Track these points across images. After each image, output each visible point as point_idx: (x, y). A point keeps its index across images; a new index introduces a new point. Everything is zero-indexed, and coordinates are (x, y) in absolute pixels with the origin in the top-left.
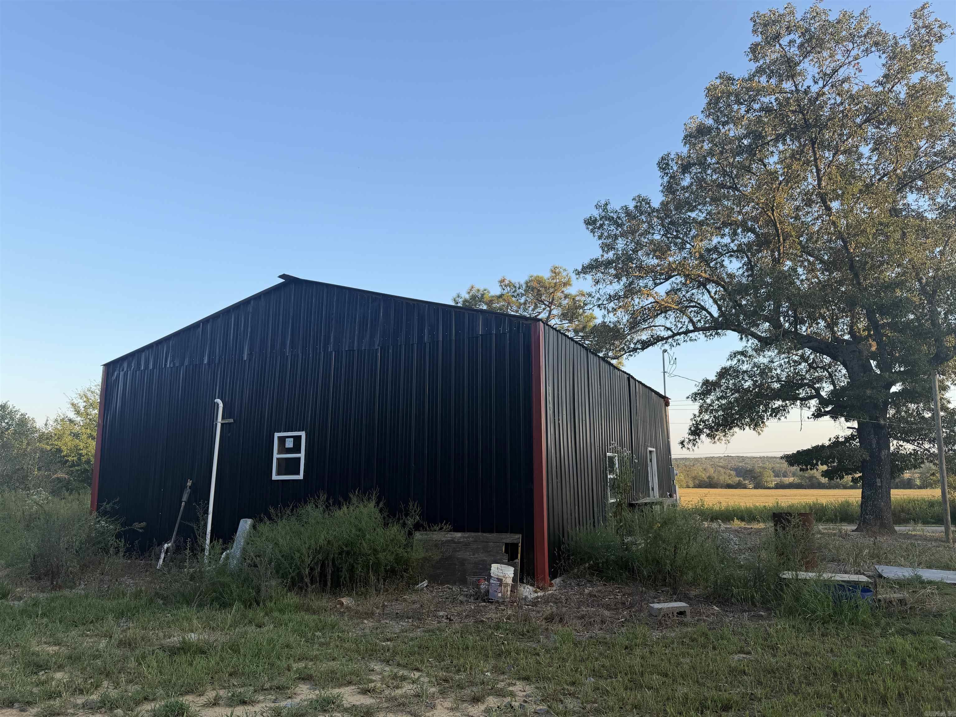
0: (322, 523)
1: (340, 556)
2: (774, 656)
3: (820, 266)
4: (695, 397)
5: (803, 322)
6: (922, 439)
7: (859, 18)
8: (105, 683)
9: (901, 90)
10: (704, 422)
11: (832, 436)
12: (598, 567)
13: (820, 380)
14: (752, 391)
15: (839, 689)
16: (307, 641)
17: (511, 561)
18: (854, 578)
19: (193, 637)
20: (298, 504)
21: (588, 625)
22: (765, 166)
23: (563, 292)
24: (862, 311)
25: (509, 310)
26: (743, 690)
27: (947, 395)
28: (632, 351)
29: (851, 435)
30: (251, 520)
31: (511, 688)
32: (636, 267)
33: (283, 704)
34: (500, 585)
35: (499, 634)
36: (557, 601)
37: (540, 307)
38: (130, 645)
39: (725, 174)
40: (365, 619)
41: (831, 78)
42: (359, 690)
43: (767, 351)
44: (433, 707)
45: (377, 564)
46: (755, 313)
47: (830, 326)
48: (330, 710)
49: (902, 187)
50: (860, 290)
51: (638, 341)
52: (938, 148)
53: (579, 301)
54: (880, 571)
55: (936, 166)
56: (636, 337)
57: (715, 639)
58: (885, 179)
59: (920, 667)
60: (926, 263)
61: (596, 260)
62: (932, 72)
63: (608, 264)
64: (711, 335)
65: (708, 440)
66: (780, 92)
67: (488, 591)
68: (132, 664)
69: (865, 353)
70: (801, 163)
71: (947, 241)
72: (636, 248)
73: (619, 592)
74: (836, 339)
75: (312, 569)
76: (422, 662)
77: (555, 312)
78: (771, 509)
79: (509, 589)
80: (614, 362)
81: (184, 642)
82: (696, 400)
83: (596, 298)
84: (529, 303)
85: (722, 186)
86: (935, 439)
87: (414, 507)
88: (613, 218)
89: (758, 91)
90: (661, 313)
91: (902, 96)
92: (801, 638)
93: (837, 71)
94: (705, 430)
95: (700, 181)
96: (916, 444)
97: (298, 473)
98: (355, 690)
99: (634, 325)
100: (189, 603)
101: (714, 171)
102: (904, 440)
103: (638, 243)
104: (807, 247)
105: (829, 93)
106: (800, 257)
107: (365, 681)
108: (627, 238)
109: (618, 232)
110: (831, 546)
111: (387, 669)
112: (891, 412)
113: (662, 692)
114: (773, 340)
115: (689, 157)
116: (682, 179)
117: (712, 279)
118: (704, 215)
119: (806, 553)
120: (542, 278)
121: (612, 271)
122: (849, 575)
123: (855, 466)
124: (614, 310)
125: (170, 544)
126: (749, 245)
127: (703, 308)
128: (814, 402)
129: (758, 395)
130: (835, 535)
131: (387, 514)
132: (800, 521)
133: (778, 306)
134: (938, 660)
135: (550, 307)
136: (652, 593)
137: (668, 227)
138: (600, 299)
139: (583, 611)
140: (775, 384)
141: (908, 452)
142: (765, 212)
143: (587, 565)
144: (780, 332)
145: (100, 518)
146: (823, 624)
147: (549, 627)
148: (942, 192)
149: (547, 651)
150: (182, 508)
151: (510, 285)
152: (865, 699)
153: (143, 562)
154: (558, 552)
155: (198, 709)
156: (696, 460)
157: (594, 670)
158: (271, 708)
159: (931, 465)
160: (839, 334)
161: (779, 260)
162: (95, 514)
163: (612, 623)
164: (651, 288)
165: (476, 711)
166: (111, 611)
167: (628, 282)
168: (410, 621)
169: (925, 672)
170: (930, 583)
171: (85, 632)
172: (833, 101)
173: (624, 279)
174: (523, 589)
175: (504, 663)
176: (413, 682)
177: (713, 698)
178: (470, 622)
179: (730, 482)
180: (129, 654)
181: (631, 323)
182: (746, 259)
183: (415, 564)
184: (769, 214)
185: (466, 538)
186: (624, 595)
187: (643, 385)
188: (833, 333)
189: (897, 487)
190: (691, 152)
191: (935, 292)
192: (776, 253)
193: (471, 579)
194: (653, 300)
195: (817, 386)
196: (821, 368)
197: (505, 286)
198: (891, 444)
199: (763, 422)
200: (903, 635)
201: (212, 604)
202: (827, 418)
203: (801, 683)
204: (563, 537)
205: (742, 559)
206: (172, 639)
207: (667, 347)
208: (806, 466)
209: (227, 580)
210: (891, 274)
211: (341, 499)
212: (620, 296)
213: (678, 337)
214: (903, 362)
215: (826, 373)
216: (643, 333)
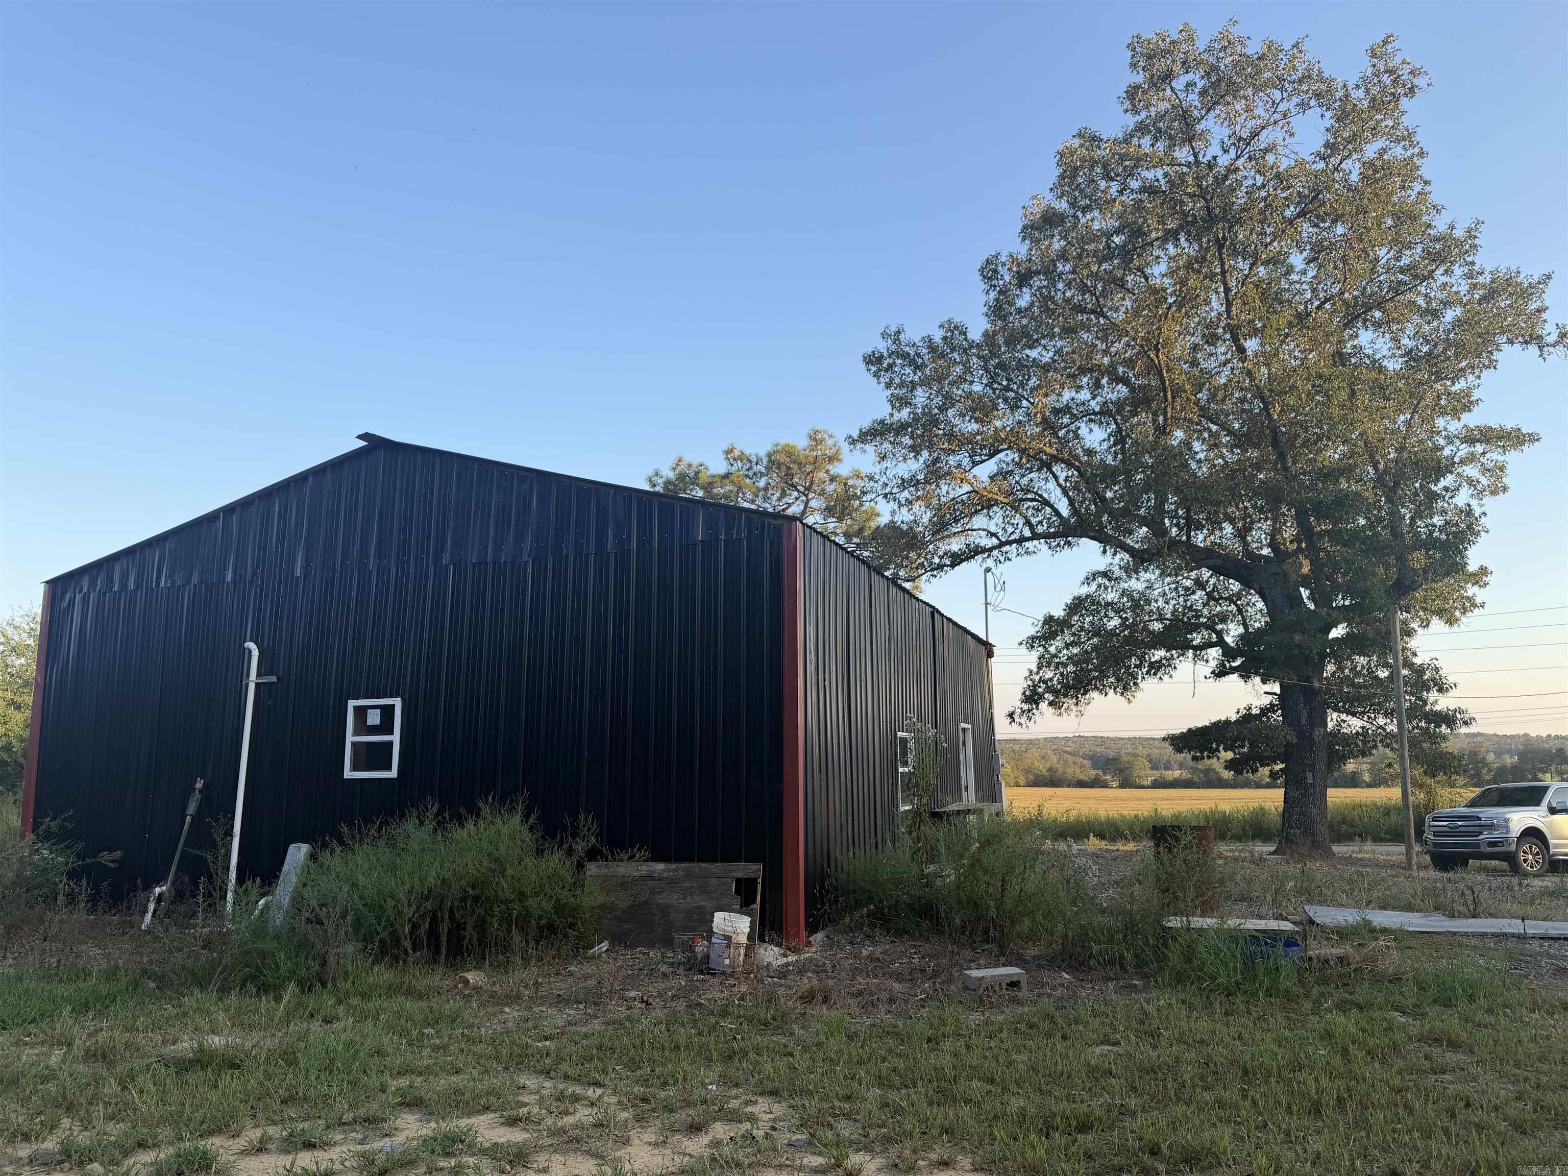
0: (432, 850)
1: (463, 904)
2: (1155, 1047)
3: (1228, 439)
4: (1031, 643)
5: (1199, 527)
6: (1374, 710)
7: (1291, 53)
8: (66, 1122)
9: (1353, 169)
10: (1045, 682)
11: (1242, 706)
12: (883, 914)
13: (1223, 618)
14: (1118, 635)
15: (1251, 1093)
16: (410, 1044)
17: (745, 907)
18: (1273, 925)
19: (216, 1041)
20: (390, 820)
21: (869, 1007)
22: (1146, 279)
23: (827, 471)
24: (1289, 510)
25: (739, 499)
26: (1109, 1100)
27: (1413, 643)
28: (937, 569)
29: (1270, 704)
30: (307, 845)
31: (749, 1109)
32: (945, 435)
33: (377, 1145)
34: (728, 946)
35: (728, 1024)
36: (819, 969)
37: (790, 495)
38: (104, 1056)
39: (1084, 289)
40: (507, 1005)
41: (1248, 144)
42: (502, 1120)
43: (1143, 573)
44: (627, 1142)
45: (525, 918)
46: (1125, 512)
47: (1242, 534)
48: (457, 1153)
49: (1352, 319)
50: (1287, 478)
51: (945, 554)
52: (1405, 261)
53: (853, 487)
54: (1311, 914)
55: (1402, 288)
56: (943, 547)
57: (1066, 1023)
58: (1327, 306)
59: (1369, 1058)
60: (1384, 439)
61: (882, 422)
62: (1398, 140)
63: (901, 428)
64: (1058, 545)
65: (1051, 710)
66: (1171, 165)
67: (708, 957)
68: (111, 1088)
69: (1293, 577)
70: (1201, 277)
71: (1417, 406)
72: (944, 404)
73: (915, 953)
74: (1249, 553)
75: (415, 927)
76: (605, 1071)
77: (813, 504)
78: (1145, 821)
79: (742, 951)
80: (907, 585)
81: (201, 1049)
82: (1033, 647)
83: (881, 483)
84: (773, 489)
85: (1080, 309)
86: (1393, 710)
87: (588, 824)
88: (908, 354)
89: (1138, 160)
90: (982, 510)
91: (1354, 178)
92: (1194, 1018)
93: (1258, 134)
94: (1046, 695)
95: (1045, 299)
96: (1365, 718)
97: (388, 768)
98: (496, 1120)
99: (940, 527)
100: (202, 984)
101: (1069, 285)
102: (1348, 713)
103: (947, 397)
104: (1209, 409)
105: (1245, 168)
106: (1197, 424)
107: (513, 1105)
108: (931, 388)
109: (916, 378)
110: (1239, 876)
111: (548, 1084)
112: (1330, 668)
113: (987, 1107)
114: (1153, 555)
115: (1030, 260)
116: (1017, 295)
117: (1060, 456)
118: (1051, 354)
119: (1203, 887)
120: (794, 447)
121: (907, 441)
122: (1266, 921)
123: (1274, 752)
124: (909, 502)
125: (164, 888)
126: (1120, 405)
127: (1046, 503)
128: (1214, 653)
129: (1128, 640)
130: (1244, 860)
131: (540, 834)
132: (1194, 838)
133: (1162, 501)
134: (1395, 1047)
135: (806, 496)
136: (967, 953)
137: (994, 373)
138: (887, 485)
139: (860, 983)
140: (1156, 624)
141: (1354, 732)
142: (1145, 352)
143: (865, 911)
144: (1165, 542)
145: (39, 845)
146: (1227, 996)
147: (808, 1011)
148: (1410, 329)
149: (805, 1049)
150: (186, 826)
151: (741, 457)
152: (1290, 1108)
153: (116, 918)
154: (821, 893)
155: (232, 1158)
156: (1032, 743)
157: (880, 1077)
158: (357, 1154)
159: (1388, 751)
160: (1255, 545)
161: (1165, 429)
162: (30, 837)
163: (906, 1001)
164: (967, 468)
165: (695, 1147)
166: (67, 1001)
167: (931, 459)
168: (581, 1006)
169: (1376, 1065)
170: (1384, 931)
171: (22, 1037)
172: (1250, 182)
173: (925, 454)
174: (763, 952)
175: (738, 1069)
176: (592, 1104)
177: (1064, 1112)
178: (681, 1005)
179: (1082, 777)
180: (104, 1072)
181: (934, 524)
182: (1114, 427)
183: (588, 915)
184: (1152, 355)
185: (673, 871)
186: (923, 957)
187: (955, 624)
188: (1245, 544)
189: (1336, 785)
190: (1033, 252)
191: (1397, 484)
192: (1161, 418)
193: (679, 937)
194: (970, 489)
195: (1219, 627)
196: (1226, 599)
197: (735, 459)
198: (1329, 719)
199: (1135, 684)
200: (1345, 1012)
201: (243, 986)
202: (1234, 677)
203: (1194, 1086)
204: (829, 866)
205: (1105, 897)
206: (179, 1046)
207: (990, 563)
208: (1202, 753)
209: (269, 945)
210: (1334, 453)
211: (462, 810)
212: (918, 481)
213: (1006, 548)
214: (1348, 591)
215: (1233, 608)
216: (954, 540)
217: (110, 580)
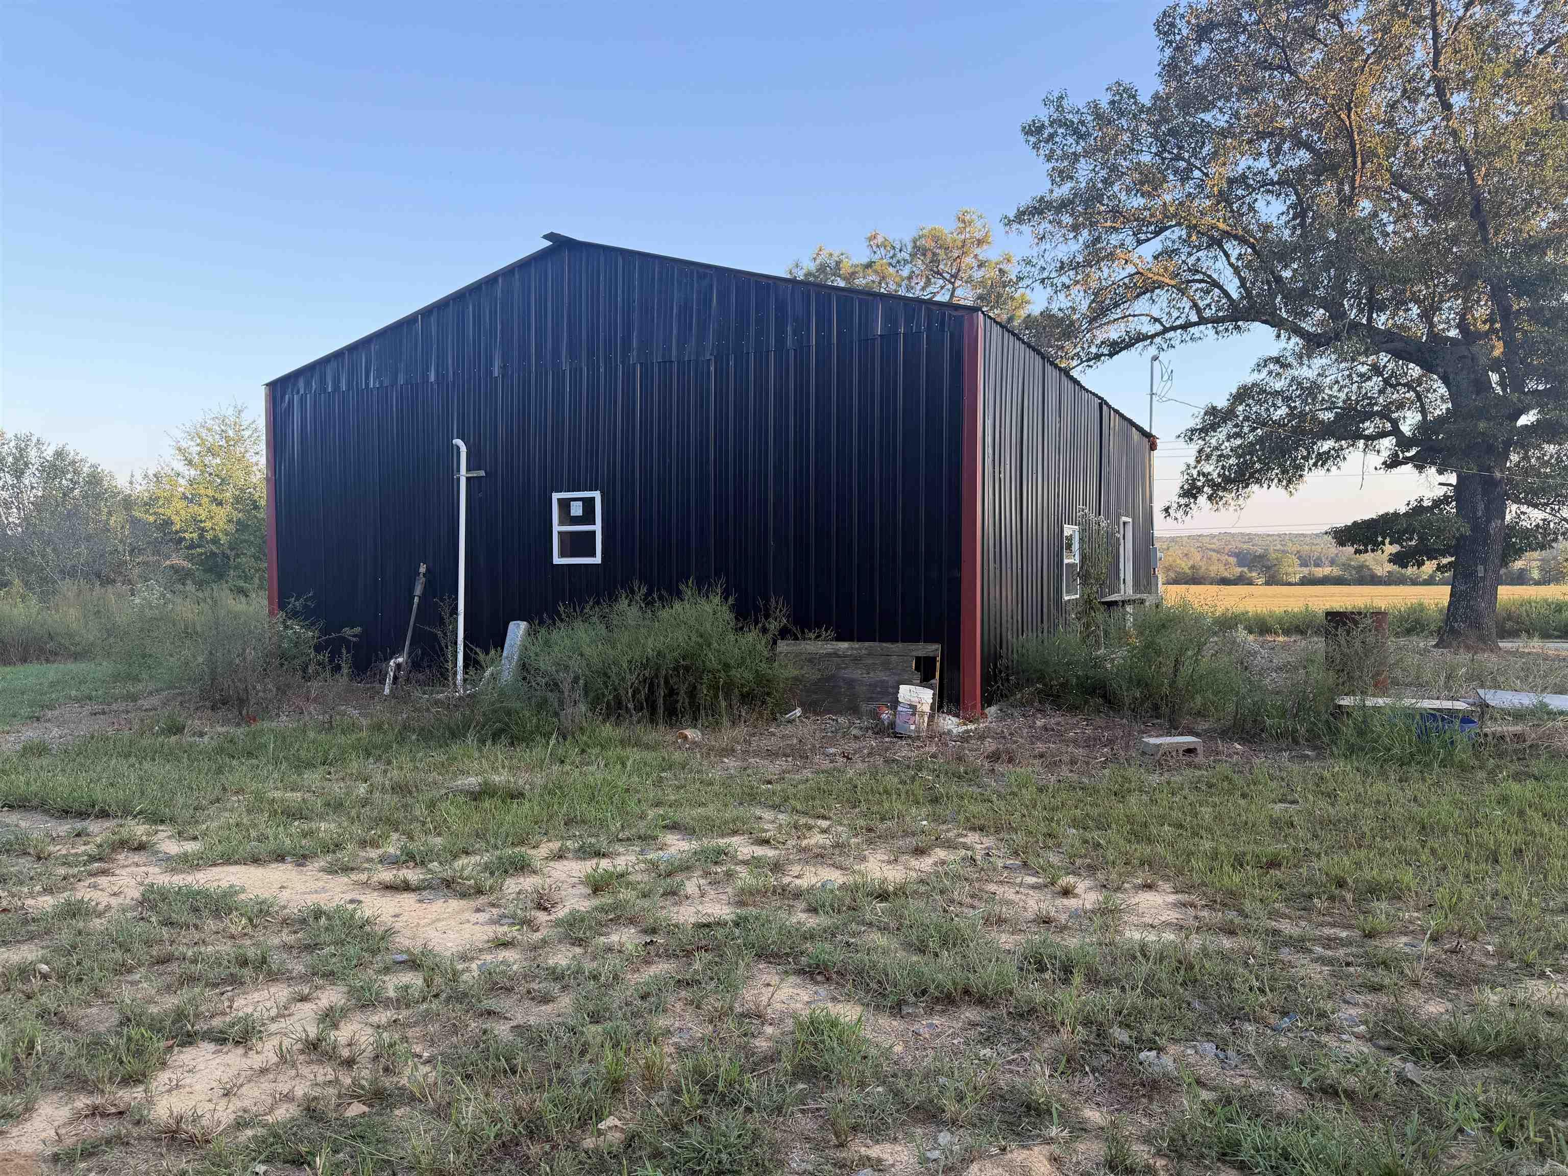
0: (645, 626)
1: (676, 673)
2: (1333, 805)
3: (1420, 208)
4: (1191, 435)
5: (1382, 308)
6: (1559, 501)
10: (1204, 475)
11: (1413, 497)
12: (1054, 692)
13: (1401, 406)
14: (1285, 425)
17: (925, 681)
18: (1447, 704)
19: (497, 778)
20: (602, 600)
21: (1052, 766)
22: (1342, 26)
23: (976, 256)
24: (1484, 287)
28: (1093, 359)
29: (1444, 495)
30: (525, 623)
31: (961, 840)
32: (1108, 211)
33: (655, 855)
34: (914, 714)
35: (924, 775)
36: (998, 736)
37: (936, 283)
39: (1272, 42)
40: (725, 756)
42: (752, 840)
43: (1315, 358)
44: (864, 859)
45: (730, 684)
46: (1304, 292)
47: (1426, 316)
50: (1486, 251)
51: (1102, 343)
53: (1007, 272)
54: (1484, 697)
56: (1101, 335)
57: (1244, 784)
58: (1552, 49)
59: (1546, 819)
61: (1041, 199)
63: (1064, 205)
64: (1226, 330)
65: (1209, 504)
67: (894, 723)
68: (421, 811)
69: (1483, 361)
70: (1408, 22)
72: (1110, 177)
73: (1087, 725)
74: (1434, 336)
75: (636, 692)
76: (827, 808)
77: (960, 292)
78: (1295, 616)
79: (926, 719)
82: (1191, 440)
83: (1038, 267)
84: (917, 277)
85: (1263, 64)
87: (779, 606)
88: (1072, 122)
90: (1144, 293)
92: (1369, 783)
94: (1206, 489)
95: (1225, 55)
96: (1548, 510)
97: (593, 554)
98: (747, 840)
99: (1099, 314)
100: (461, 736)
102: (1530, 504)
103: (1114, 169)
104: (1402, 176)
106: (1387, 192)
107: (756, 830)
108: (1095, 160)
109: (1079, 149)
111: (781, 816)
112: (1514, 458)
114: (1330, 339)
115: (1211, 11)
116: (1195, 52)
117: (1234, 232)
118: (1227, 117)
120: (941, 231)
121: (1067, 219)
122: (1439, 702)
123: (1445, 545)
124: (1067, 287)
125: (401, 659)
126: (1301, 171)
127: (1216, 284)
128: (1388, 444)
129: (1298, 431)
131: (738, 613)
133: (1344, 279)
135: (953, 283)
136: (1139, 726)
137: (1165, 140)
138: (1044, 269)
139: (1040, 748)
140: (1326, 413)
141: (1534, 525)
142: (1335, 112)
143: (1034, 689)
144: (1344, 324)
145: (290, 622)
146: (1401, 766)
147: (997, 768)
150: (415, 606)
151: (885, 244)
153: (362, 685)
154: (995, 672)
156: (1174, 540)
160: (1441, 327)
161: (1351, 199)
162: (279, 616)
163: (1087, 763)
164: (1131, 248)
165: (923, 865)
167: (1091, 238)
170: (1562, 713)
171: (324, 775)
173: (1085, 233)
174: (944, 721)
176: (825, 831)
177: (1253, 852)
178: (878, 761)
179: (1226, 574)
180: (409, 800)
181: (1093, 310)
182: (1294, 198)
183: (782, 685)
184: (1343, 116)
185: (856, 649)
186: (1096, 729)
187: (1122, 416)
188: (1432, 325)
189: (1506, 583)
192: (1347, 188)
193: (864, 707)
194: (1134, 270)
195: (1395, 415)
196: (1404, 385)
197: (878, 246)
198: (1508, 510)
199: (1300, 476)
200: (1520, 781)
201: (497, 737)
202: (1409, 467)
203: (1374, 836)
204: (1001, 648)
207: (1152, 351)
208: (1366, 545)
212: (1078, 263)
213: (1171, 334)
214: (1544, 374)
215: (1412, 395)
216: (1111, 327)
217: (323, 381)
